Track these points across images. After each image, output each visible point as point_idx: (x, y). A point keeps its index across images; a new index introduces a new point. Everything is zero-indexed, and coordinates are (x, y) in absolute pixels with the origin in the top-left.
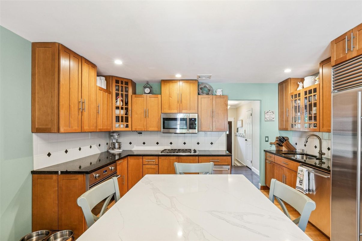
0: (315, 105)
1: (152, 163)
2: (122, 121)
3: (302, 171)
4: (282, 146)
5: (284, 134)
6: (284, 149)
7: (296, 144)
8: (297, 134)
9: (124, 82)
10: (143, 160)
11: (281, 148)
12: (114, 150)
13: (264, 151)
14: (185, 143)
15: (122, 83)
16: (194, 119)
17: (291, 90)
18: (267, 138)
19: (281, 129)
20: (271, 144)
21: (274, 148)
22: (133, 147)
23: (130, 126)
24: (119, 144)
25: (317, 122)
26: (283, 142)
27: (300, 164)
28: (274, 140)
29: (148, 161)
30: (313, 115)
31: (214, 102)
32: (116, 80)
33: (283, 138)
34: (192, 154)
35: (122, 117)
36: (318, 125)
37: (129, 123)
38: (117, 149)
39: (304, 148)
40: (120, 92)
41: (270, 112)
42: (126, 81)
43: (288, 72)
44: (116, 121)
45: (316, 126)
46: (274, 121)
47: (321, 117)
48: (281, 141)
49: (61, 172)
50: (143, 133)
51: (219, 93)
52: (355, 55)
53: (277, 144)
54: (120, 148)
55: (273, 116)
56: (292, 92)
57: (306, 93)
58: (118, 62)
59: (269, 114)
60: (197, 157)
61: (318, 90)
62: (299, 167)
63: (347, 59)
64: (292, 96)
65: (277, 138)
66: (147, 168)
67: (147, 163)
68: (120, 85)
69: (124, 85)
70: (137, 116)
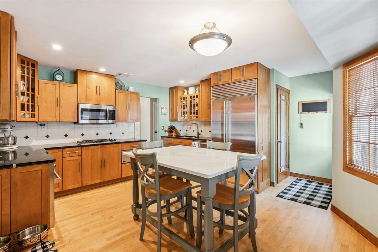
0: (197, 105)
1: (73, 155)
2: (28, 110)
3: (194, 144)
4: (173, 132)
5: (173, 124)
6: (174, 134)
7: (180, 130)
8: (181, 123)
9: (30, 63)
10: (63, 152)
11: (172, 134)
12: (7, 147)
13: (161, 136)
14: (97, 134)
15: (28, 65)
16: (112, 111)
17: (180, 94)
18: (163, 127)
19: (171, 121)
20: (165, 131)
21: (167, 134)
22: (31, 142)
23: (36, 116)
24: (15, 139)
25: (198, 115)
26: (173, 129)
27: (192, 140)
28: (167, 129)
29: (69, 153)
30: (196, 111)
31: (129, 97)
32: (21, 59)
33: (173, 126)
34: (113, 142)
35: (28, 105)
36: (199, 117)
37: (36, 112)
38: (11, 145)
39: (186, 132)
40: (26, 75)
41: (165, 108)
42: (33, 63)
43: (182, 83)
44: (22, 110)
45: (198, 118)
46: (167, 114)
47: (201, 112)
48: (172, 129)
49: (16, 164)
50: (46, 124)
51: (131, 89)
52: (222, 84)
53: (169, 131)
54: (14, 144)
55: (166, 111)
56: (180, 95)
57: (191, 97)
58: (57, 47)
59: (164, 109)
60: (120, 144)
61: (199, 97)
62: (192, 142)
63: (219, 84)
64: (181, 98)
65: (169, 127)
66: (68, 161)
67: (68, 156)
68: (26, 66)
69: (30, 68)
70: (46, 104)
